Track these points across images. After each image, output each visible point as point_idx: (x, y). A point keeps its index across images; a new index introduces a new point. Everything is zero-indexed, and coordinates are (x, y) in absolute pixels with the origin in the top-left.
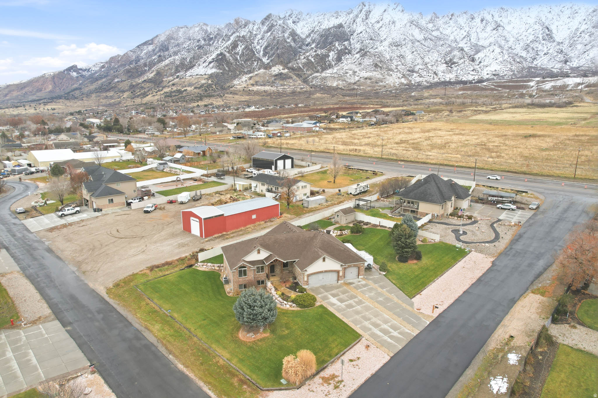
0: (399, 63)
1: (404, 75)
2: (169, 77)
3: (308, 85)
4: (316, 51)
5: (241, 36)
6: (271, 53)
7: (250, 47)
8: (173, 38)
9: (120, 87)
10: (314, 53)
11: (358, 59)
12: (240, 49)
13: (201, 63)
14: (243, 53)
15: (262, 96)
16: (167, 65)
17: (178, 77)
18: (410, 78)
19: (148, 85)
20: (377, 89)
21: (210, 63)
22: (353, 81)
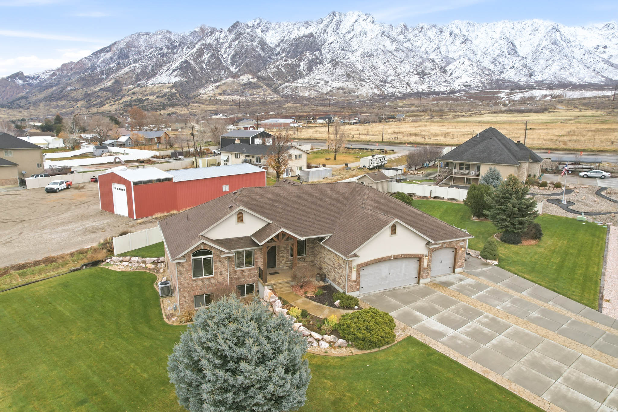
0: (372, 73)
1: (377, 86)
2: (129, 86)
3: (279, 94)
4: (286, 61)
5: (207, 43)
6: (239, 62)
7: (217, 55)
8: (132, 46)
9: (73, 95)
10: (285, 63)
11: (330, 69)
12: (206, 57)
13: (164, 71)
14: (209, 62)
15: (229, 105)
16: (126, 73)
17: (138, 85)
18: (383, 89)
19: (105, 93)
20: (350, 100)
21: (174, 71)
22: (325, 91)
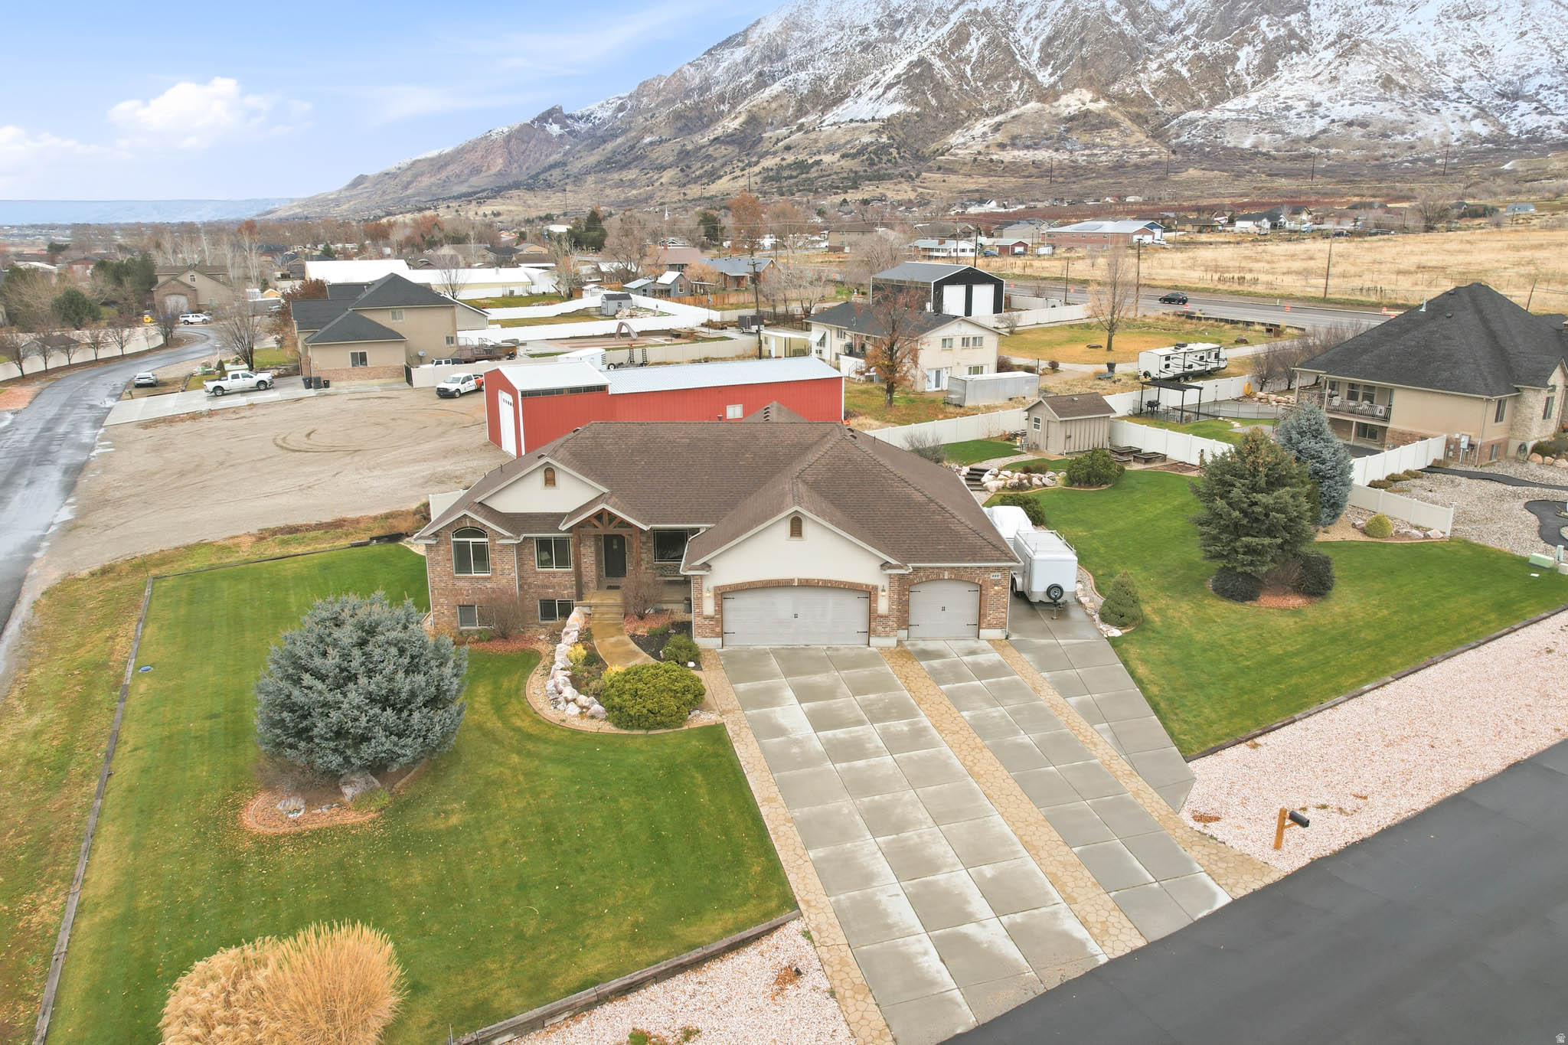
0: (1471, 71)
1: (1482, 109)
2: (778, 128)
3: (1166, 144)
4: (1195, 47)
5: (980, 10)
6: (1062, 55)
7: (1004, 40)
8: (796, 26)
9: (654, 156)
10: (1192, 53)
11: (1330, 63)
12: (974, 47)
13: (864, 89)
14: (982, 58)
15: (1025, 177)
16: (776, 98)
17: (801, 128)
18: (1503, 120)
19: (723, 150)
20: (1384, 156)
21: (889, 87)
22: (1305, 132)
